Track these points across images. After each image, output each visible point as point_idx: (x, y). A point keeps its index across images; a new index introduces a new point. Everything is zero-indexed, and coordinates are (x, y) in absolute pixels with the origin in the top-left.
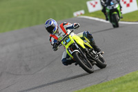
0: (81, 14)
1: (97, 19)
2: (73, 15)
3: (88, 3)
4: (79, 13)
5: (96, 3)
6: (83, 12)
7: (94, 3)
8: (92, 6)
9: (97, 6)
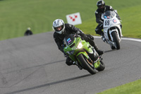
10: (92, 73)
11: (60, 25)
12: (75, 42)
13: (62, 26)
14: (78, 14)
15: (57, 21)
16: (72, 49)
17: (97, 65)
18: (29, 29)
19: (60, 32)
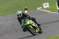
0: (40, 9)
1: (47, 11)
2: (37, 9)
3: (43, 4)
4: (39, 8)
5: (47, 4)
6: (41, 8)
7: (46, 4)
8: (45, 6)
9: (47, 5)
10: (34, 35)
11: (19, 14)
12: (26, 21)
13: (21, 14)
14: (48, 3)
15: (18, 12)
16: (25, 24)
17: (37, 31)
18: (26, 8)
19: (20, 17)
